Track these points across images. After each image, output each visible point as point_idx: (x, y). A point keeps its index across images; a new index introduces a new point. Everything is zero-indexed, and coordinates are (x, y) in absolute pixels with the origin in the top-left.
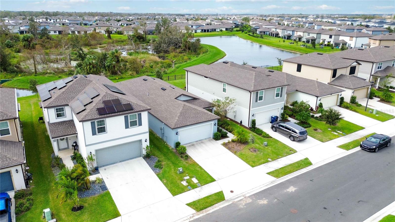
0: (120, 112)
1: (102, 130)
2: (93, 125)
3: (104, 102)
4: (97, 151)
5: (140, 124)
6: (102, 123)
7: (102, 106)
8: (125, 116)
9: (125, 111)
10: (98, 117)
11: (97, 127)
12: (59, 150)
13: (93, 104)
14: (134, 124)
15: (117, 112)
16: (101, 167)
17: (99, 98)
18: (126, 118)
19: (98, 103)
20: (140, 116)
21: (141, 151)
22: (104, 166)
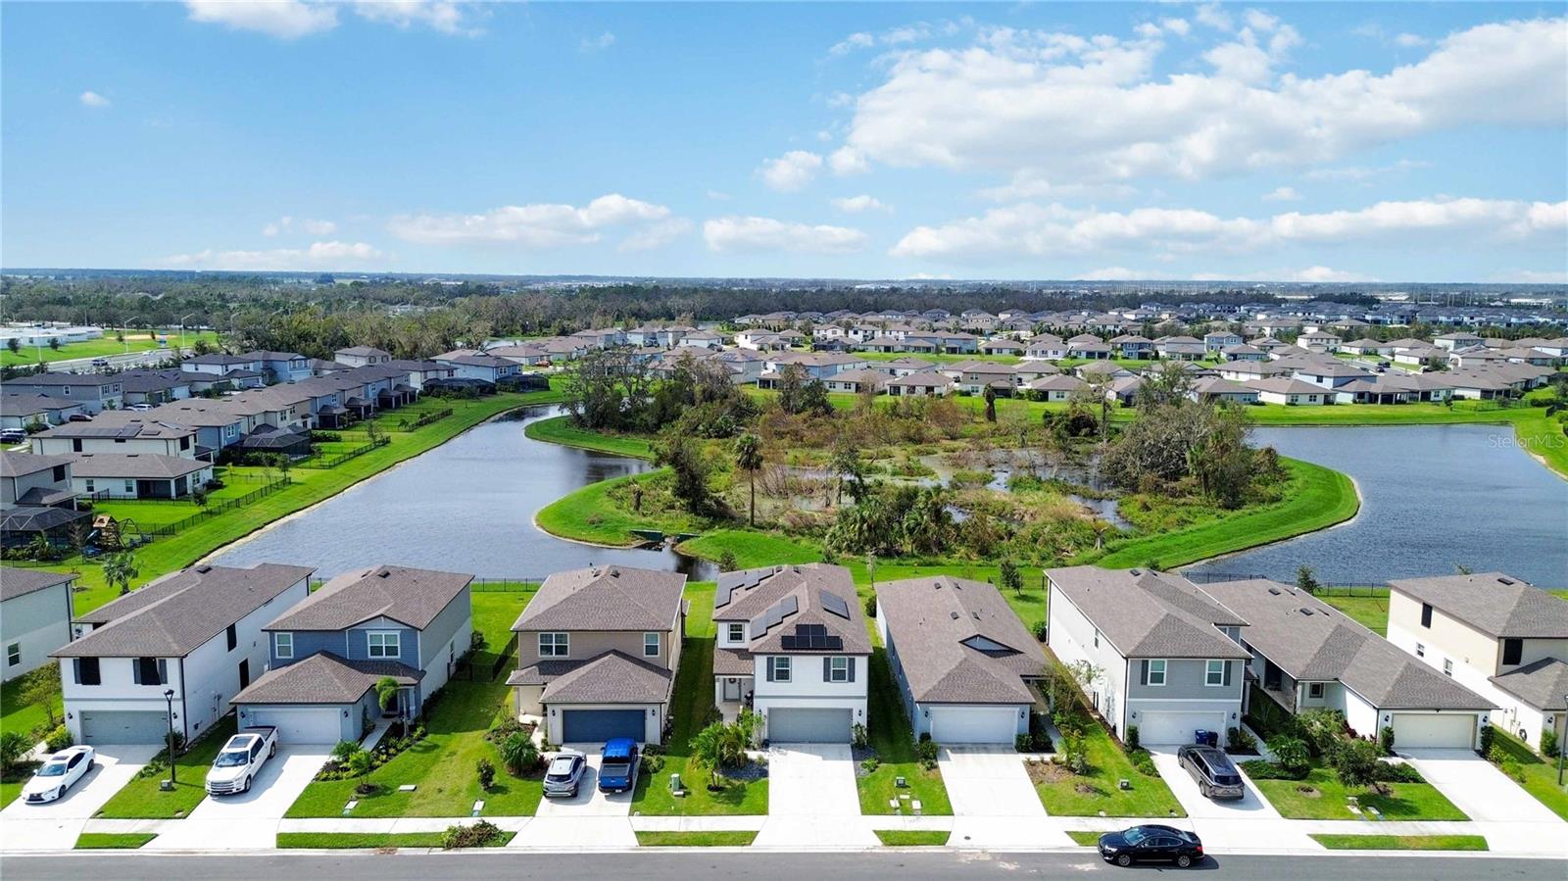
0: (816, 649)
1: (784, 675)
2: (770, 662)
3: (798, 627)
4: (770, 710)
5: (852, 679)
6: (785, 663)
7: (793, 633)
8: (825, 659)
9: (826, 649)
10: (780, 650)
11: (775, 669)
12: (725, 700)
13: (780, 627)
14: (839, 676)
15: (812, 649)
16: (775, 742)
17: (794, 617)
18: (827, 662)
19: (788, 627)
20: (852, 662)
21: (850, 735)
22: (779, 742)
